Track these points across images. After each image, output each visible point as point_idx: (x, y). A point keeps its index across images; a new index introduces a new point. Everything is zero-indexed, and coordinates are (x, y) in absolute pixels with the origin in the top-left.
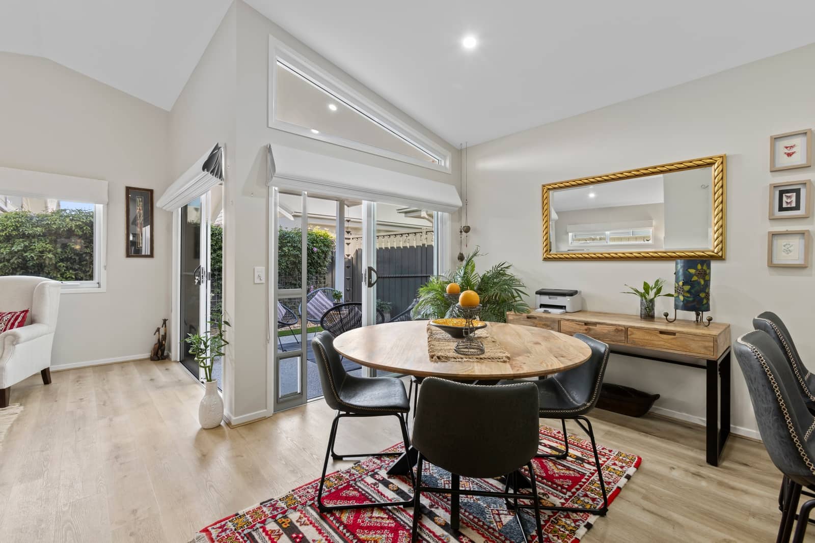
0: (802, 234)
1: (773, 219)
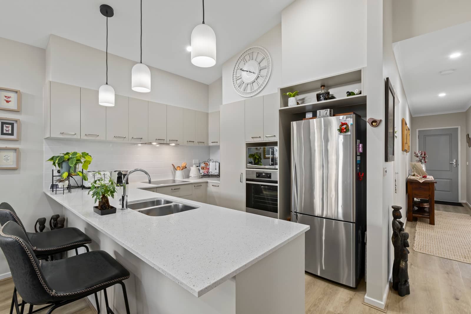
0: (15, 150)
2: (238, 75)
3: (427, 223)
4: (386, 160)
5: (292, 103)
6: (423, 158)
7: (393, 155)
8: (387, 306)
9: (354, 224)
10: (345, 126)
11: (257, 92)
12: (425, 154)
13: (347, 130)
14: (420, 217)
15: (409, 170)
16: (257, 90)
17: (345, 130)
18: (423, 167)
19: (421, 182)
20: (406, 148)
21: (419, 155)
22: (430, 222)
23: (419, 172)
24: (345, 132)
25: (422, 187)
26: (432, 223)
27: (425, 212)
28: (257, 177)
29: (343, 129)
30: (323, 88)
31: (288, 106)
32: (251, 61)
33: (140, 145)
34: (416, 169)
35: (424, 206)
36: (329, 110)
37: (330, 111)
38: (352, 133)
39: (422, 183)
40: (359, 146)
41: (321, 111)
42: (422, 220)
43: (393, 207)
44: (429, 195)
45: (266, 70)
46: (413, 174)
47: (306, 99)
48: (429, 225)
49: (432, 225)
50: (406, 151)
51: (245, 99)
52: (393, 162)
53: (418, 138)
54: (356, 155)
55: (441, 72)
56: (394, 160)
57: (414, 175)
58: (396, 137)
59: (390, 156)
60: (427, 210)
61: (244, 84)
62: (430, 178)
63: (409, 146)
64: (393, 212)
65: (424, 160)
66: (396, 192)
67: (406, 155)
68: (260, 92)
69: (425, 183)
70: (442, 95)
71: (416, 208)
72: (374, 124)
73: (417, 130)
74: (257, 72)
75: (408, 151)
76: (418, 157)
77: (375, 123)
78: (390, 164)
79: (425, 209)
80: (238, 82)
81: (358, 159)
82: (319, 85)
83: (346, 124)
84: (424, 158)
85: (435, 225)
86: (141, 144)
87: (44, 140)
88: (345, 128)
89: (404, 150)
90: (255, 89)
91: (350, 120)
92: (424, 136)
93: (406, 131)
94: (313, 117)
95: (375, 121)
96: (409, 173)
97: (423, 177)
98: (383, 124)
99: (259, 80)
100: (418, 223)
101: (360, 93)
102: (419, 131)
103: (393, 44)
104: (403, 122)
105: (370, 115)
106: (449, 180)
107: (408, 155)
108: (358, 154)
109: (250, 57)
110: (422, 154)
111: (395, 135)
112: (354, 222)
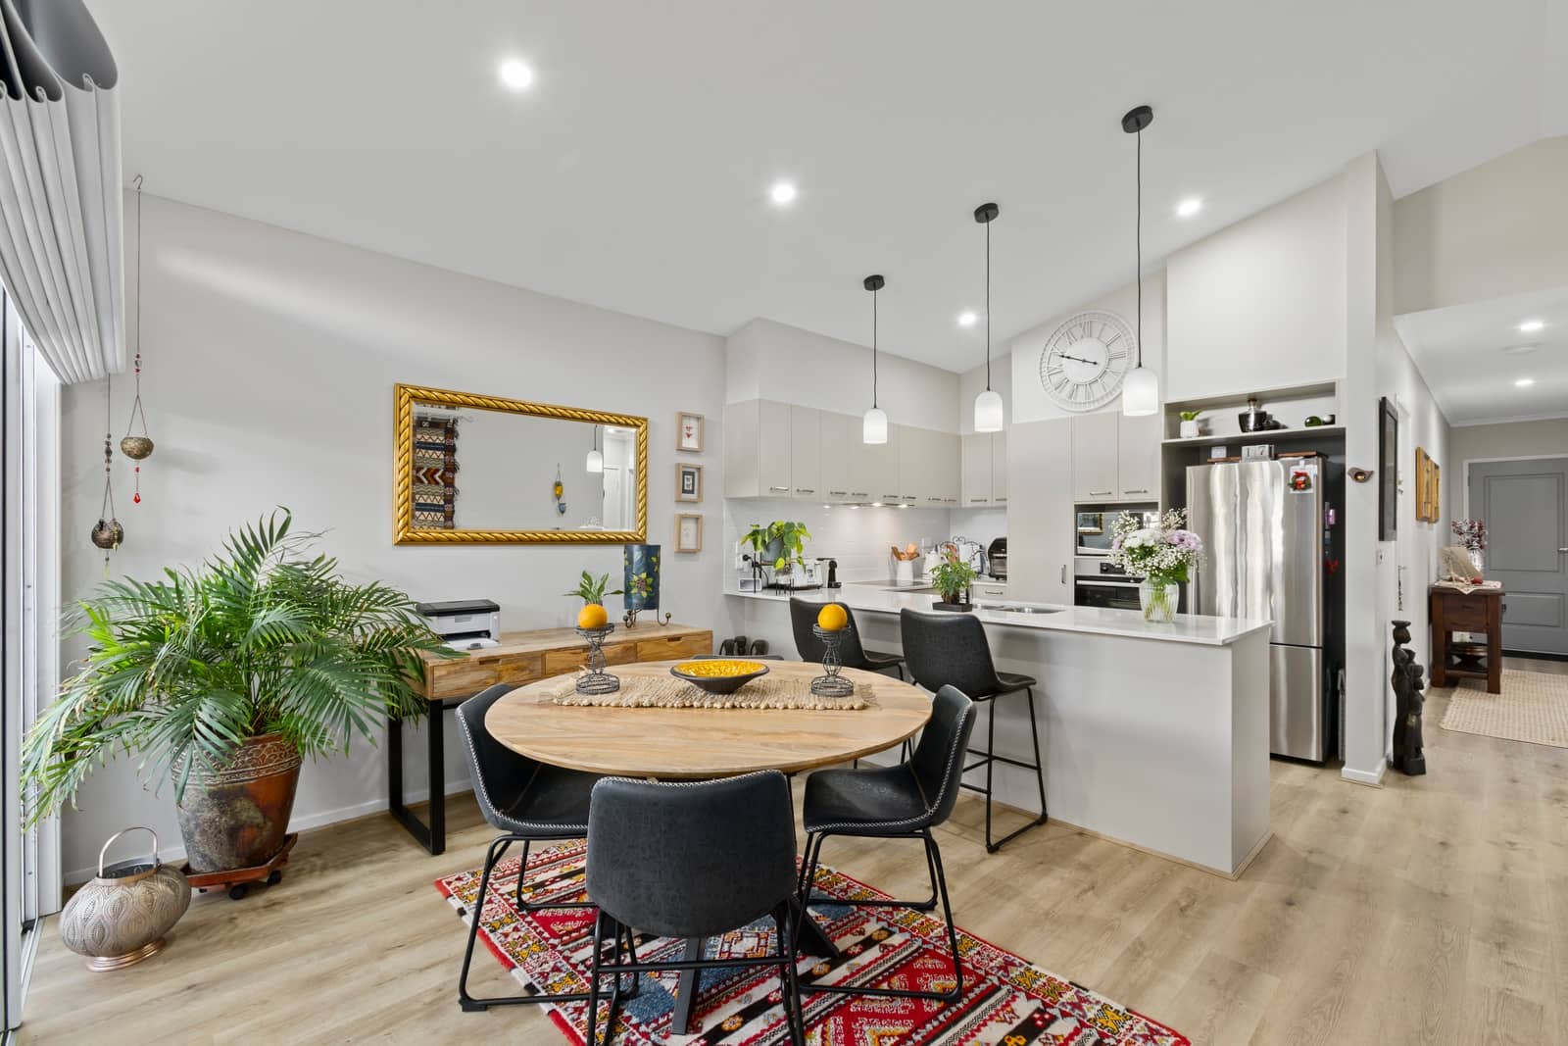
0: (697, 519)
1: (679, 501)
2: (1053, 365)
3: (1483, 691)
4: (1382, 537)
5: (1189, 431)
6: (1477, 537)
7: (1395, 527)
8: (1383, 782)
9: (1320, 650)
10: (1302, 479)
11: (1101, 403)
12: (1480, 528)
13: (1307, 485)
14: (1465, 676)
15: (1438, 569)
16: (1102, 398)
17: (1303, 486)
18: (1476, 561)
19: (1466, 593)
20: (1428, 512)
21: (1465, 528)
22: (1489, 688)
23: (1465, 569)
24: (1304, 489)
25: (1467, 604)
26: (1494, 688)
27: (1479, 668)
28: (1102, 571)
29: (1298, 483)
30: (1252, 403)
31: (1180, 437)
32: (1085, 339)
33: (827, 507)
34: (1453, 563)
35: (1475, 654)
36: (1267, 446)
37: (1270, 448)
38: (1314, 492)
39: (1469, 594)
40: (1328, 512)
41: (1252, 448)
42: (1469, 685)
43: (1394, 623)
44: (1487, 624)
45: (1125, 360)
46: (1448, 577)
47: (1212, 420)
48: (1485, 694)
49: (1493, 695)
50: (1427, 519)
51: (1073, 415)
52: (1393, 542)
53: (1469, 485)
54: (1324, 530)
55: (1507, 349)
56: (1395, 539)
57: (1451, 580)
58: (1402, 492)
59: (1388, 531)
60: (1483, 662)
61: (1069, 386)
62: (1492, 585)
63: (1437, 508)
64: (1395, 631)
65: (1479, 542)
66: (1400, 609)
67: (1431, 529)
68: (1110, 403)
69: (1476, 596)
70: (1524, 383)
71: (1457, 660)
72: (1359, 477)
73: (1466, 463)
74: (1103, 363)
75: (1433, 518)
76: (1461, 534)
77: (1360, 475)
78: (1388, 546)
79: (1480, 662)
80: (1055, 379)
81: (1326, 537)
82: (1246, 399)
83: (1305, 475)
84: (1479, 536)
85: (1502, 695)
86: (858, 505)
87: (724, 501)
88: (1304, 482)
89: (1421, 518)
90: (1097, 396)
91: (1313, 469)
92: (1484, 479)
93: (1425, 475)
94: (1227, 456)
95: (1361, 473)
96: (1438, 576)
97: (1474, 582)
98: (1376, 478)
99: (1106, 378)
100: (1458, 690)
101: (1332, 422)
102: (1470, 465)
103: (1395, 318)
104: (1421, 456)
105: (1351, 462)
106: (1555, 597)
107: (1435, 532)
108: (1327, 527)
109: (1084, 330)
110: (1472, 527)
111: (1399, 487)
112: (1321, 645)
